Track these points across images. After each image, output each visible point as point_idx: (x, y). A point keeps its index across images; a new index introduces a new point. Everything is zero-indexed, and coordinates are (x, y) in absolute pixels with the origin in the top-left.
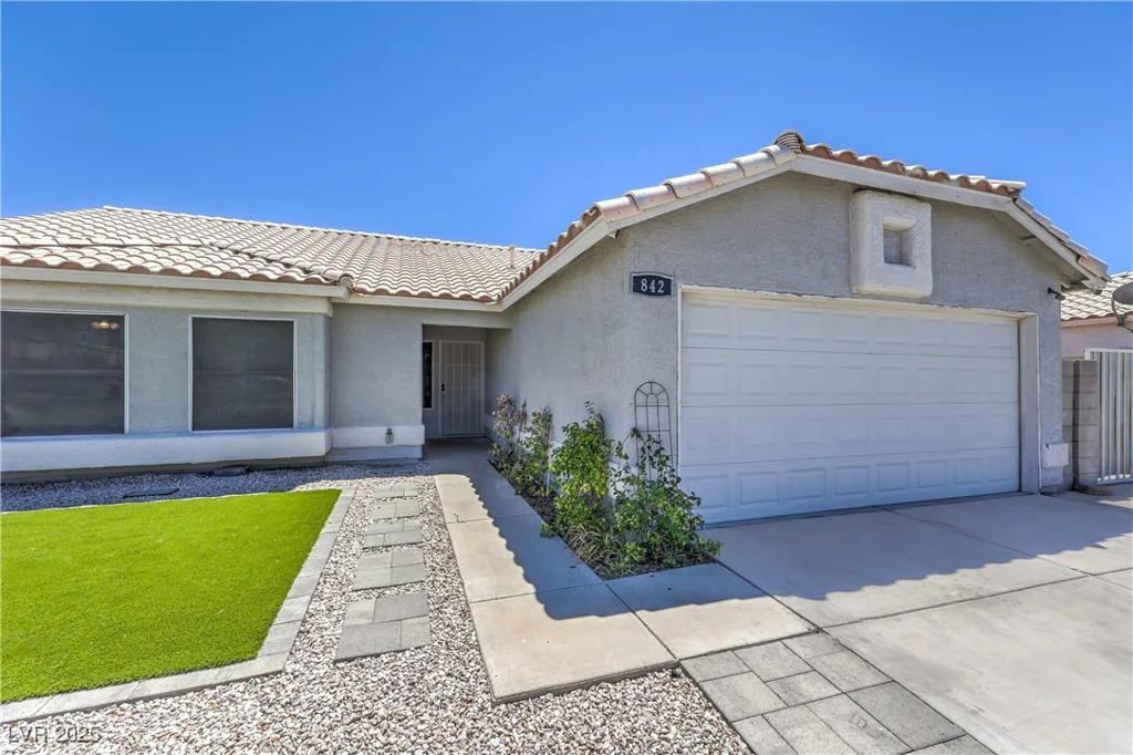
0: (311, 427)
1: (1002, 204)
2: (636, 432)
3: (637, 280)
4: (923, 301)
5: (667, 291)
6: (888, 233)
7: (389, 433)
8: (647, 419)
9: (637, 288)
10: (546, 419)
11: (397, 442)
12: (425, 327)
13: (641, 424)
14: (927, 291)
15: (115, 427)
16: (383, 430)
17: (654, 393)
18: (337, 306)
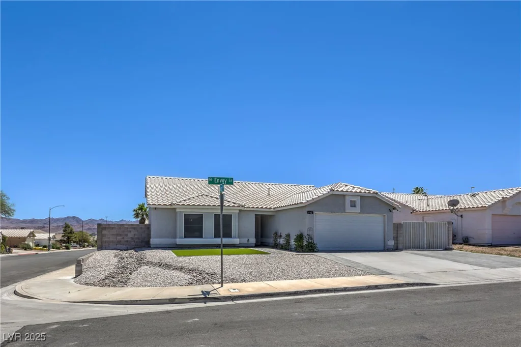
0: (236, 238)
1: (375, 195)
2: (308, 235)
3: (308, 212)
4: (359, 213)
5: (313, 213)
6: (351, 201)
7: (248, 240)
8: (310, 233)
9: (308, 213)
10: (288, 236)
11: (250, 242)
12: (255, 215)
13: (309, 234)
14: (359, 211)
15: (201, 237)
16: (247, 239)
17: (310, 229)
18: (240, 210)
